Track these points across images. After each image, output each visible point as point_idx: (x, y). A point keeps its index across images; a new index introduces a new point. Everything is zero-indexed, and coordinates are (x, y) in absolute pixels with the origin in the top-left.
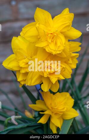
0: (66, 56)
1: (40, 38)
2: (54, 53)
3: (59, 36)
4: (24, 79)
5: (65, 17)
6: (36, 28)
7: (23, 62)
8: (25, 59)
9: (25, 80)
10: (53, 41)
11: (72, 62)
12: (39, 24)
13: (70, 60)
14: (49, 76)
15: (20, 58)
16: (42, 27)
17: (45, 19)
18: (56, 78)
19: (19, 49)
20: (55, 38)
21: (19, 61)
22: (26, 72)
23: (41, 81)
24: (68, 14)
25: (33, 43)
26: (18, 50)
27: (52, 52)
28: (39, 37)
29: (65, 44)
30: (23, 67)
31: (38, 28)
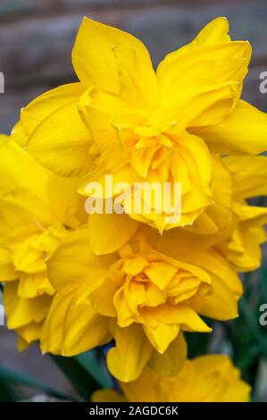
0: (217, 230)
1: (99, 155)
2: (162, 225)
3: (186, 144)
4: (37, 320)
5: (212, 62)
6: (80, 112)
7: (31, 249)
8: (40, 232)
9: (42, 323)
10: (157, 170)
11: (244, 245)
12: (92, 94)
13: (236, 236)
14: (141, 321)
15: (14, 233)
16: (107, 105)
17: (120, 74)
18: (171, 325)
19: (13, 193)
20: (165, 156)
21: (11, 247)
22: (41, 293)
23: (109, 334)
24: (225, 46)
25: (69, 175)
26: (10, 199)
27: (152, 221)
28: (92, 150)
29: (210, 185)
30: (30, 270)
31: (85, 113)
